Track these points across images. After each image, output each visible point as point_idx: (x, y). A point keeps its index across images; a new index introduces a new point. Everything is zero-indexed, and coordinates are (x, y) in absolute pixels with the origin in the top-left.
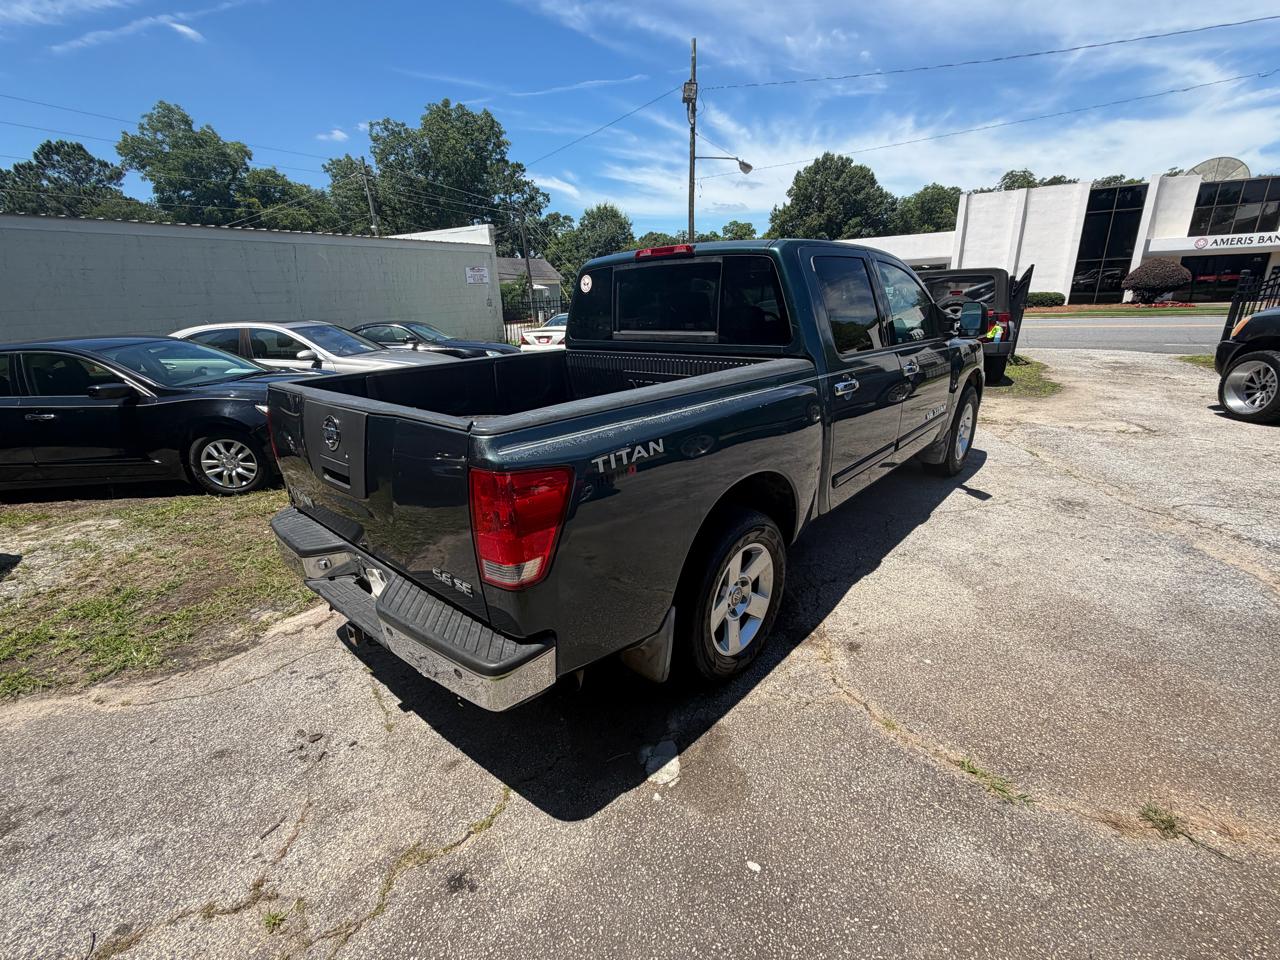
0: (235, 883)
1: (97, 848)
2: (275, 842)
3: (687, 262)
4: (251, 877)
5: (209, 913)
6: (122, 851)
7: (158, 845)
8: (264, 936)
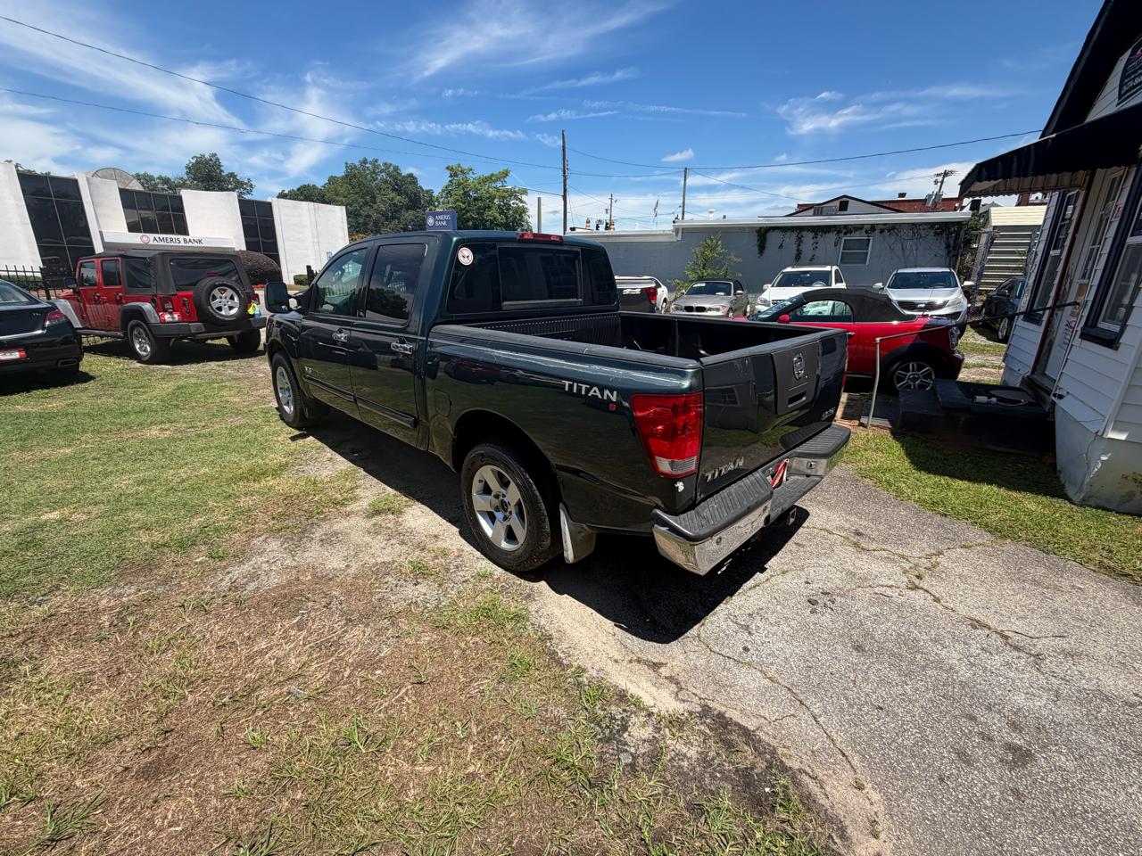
0: (918, 598)
1: (965, 673)
2: (889, 592)
3: (559, 248)
4: (912, 593)
5: (937, 600)
6: (953, 656)
7: (935, 641)
8: (927, 577)
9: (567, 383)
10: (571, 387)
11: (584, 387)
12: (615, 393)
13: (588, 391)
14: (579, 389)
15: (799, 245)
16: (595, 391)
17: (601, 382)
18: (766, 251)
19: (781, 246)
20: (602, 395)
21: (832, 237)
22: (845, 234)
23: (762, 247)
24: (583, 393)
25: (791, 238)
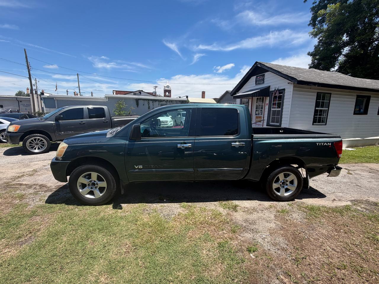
9: (318, 143)
10: (319, 144)
11: (322, 143)
12: (330, 143)
13: (323, 144)
14: (321, 144)
15: (149, 105)
16: (326, 144)
17: (327, 141)
18: (139, 106)
19: (144, 105)
20: (327, 144)
21: (157, 102)
22: (161, 102)
23: (138, 104)
24: (322, 145)
25: (146, 102)
